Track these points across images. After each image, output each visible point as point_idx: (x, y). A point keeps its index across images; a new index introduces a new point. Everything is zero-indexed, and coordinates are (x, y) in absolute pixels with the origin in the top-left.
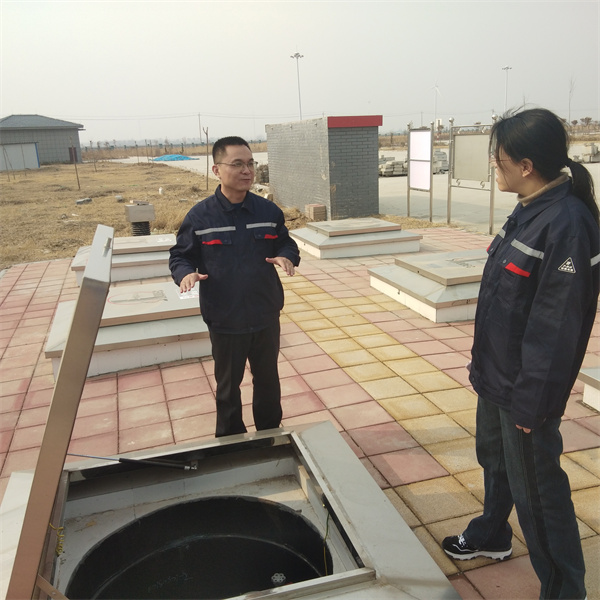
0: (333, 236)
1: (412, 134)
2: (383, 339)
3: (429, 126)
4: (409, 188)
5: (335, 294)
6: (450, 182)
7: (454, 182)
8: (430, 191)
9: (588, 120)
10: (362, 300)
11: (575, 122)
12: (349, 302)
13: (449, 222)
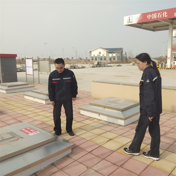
0: (9, 87)
1: (26, 60)
2: (33, 109)
3: (32, 58)
4: (26, 74)
5: (15, 101)
6: (39, 72)
7: (40, 72)
8: (33, 75)
9: (68, 58)
10: (24, 102)
11: (65, 59)
12: (20, 102)
13: (39, 83)
